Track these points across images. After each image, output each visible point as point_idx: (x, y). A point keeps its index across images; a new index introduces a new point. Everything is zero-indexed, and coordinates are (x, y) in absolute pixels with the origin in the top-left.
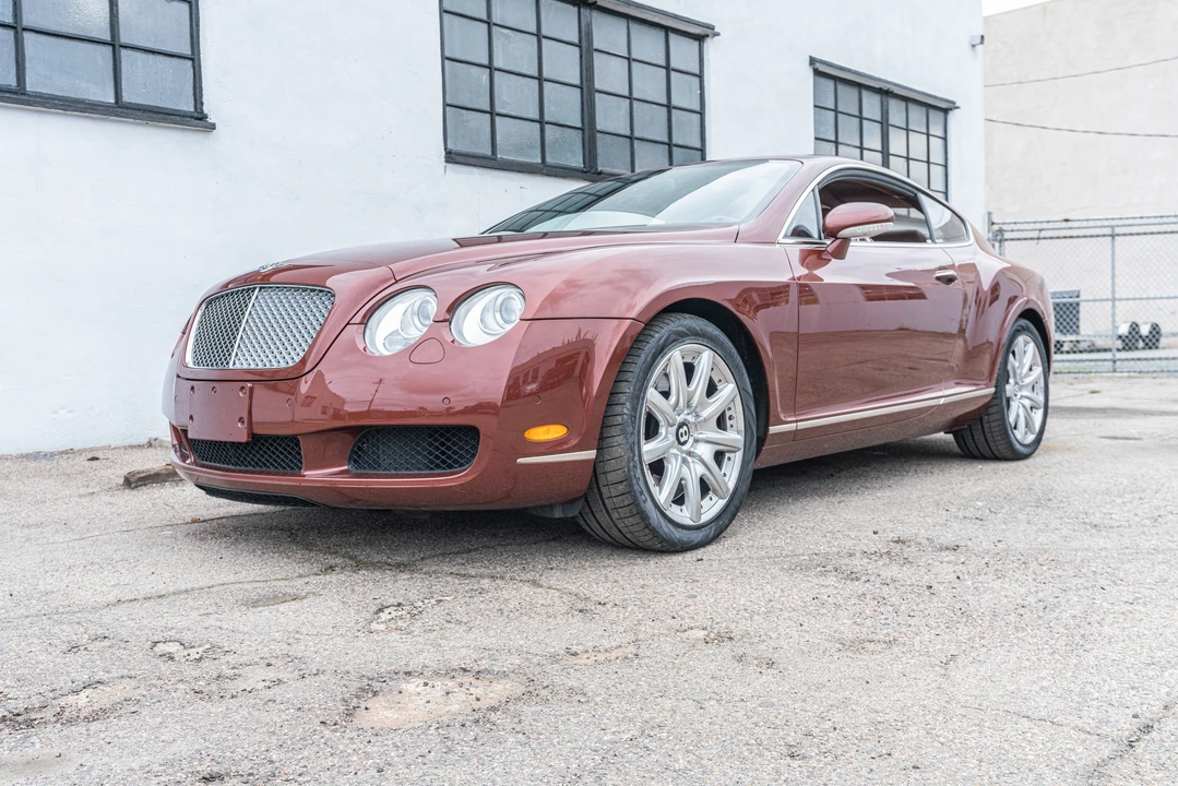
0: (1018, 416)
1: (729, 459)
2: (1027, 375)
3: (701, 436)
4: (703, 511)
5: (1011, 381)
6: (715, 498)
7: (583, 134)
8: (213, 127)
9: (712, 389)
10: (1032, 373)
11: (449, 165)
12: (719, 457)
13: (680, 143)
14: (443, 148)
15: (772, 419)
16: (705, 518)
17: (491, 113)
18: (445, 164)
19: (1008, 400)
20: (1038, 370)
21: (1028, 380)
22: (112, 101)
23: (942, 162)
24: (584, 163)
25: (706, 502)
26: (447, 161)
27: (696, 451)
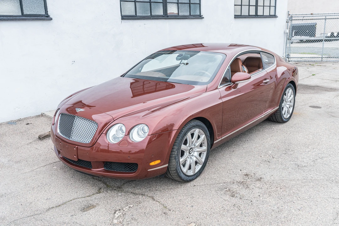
0: (285, 111)
1: (203, 153)
2: (289, 98)
3: (195, 150)
4: (196, 169)
5: (284, 102)
6: (199, 165)
7: (163, 4)
8: (51, 19)
9: (199, 137)
10: (290, 97)
11: (123, 21)
12: (200, 155)
13: (193, 2)
14: (120, 15)
15: (215, 139)
16: (196, 171)
17: (135, 2)
18: (121, 20)
19: (283, 108)
20: (292, 96)
21: (289, 100)
22: (21, 14)
23: (274, 5)
24: (163, 13)
25: (197, 167)
26: (122, 19)
27: (194, 155)
